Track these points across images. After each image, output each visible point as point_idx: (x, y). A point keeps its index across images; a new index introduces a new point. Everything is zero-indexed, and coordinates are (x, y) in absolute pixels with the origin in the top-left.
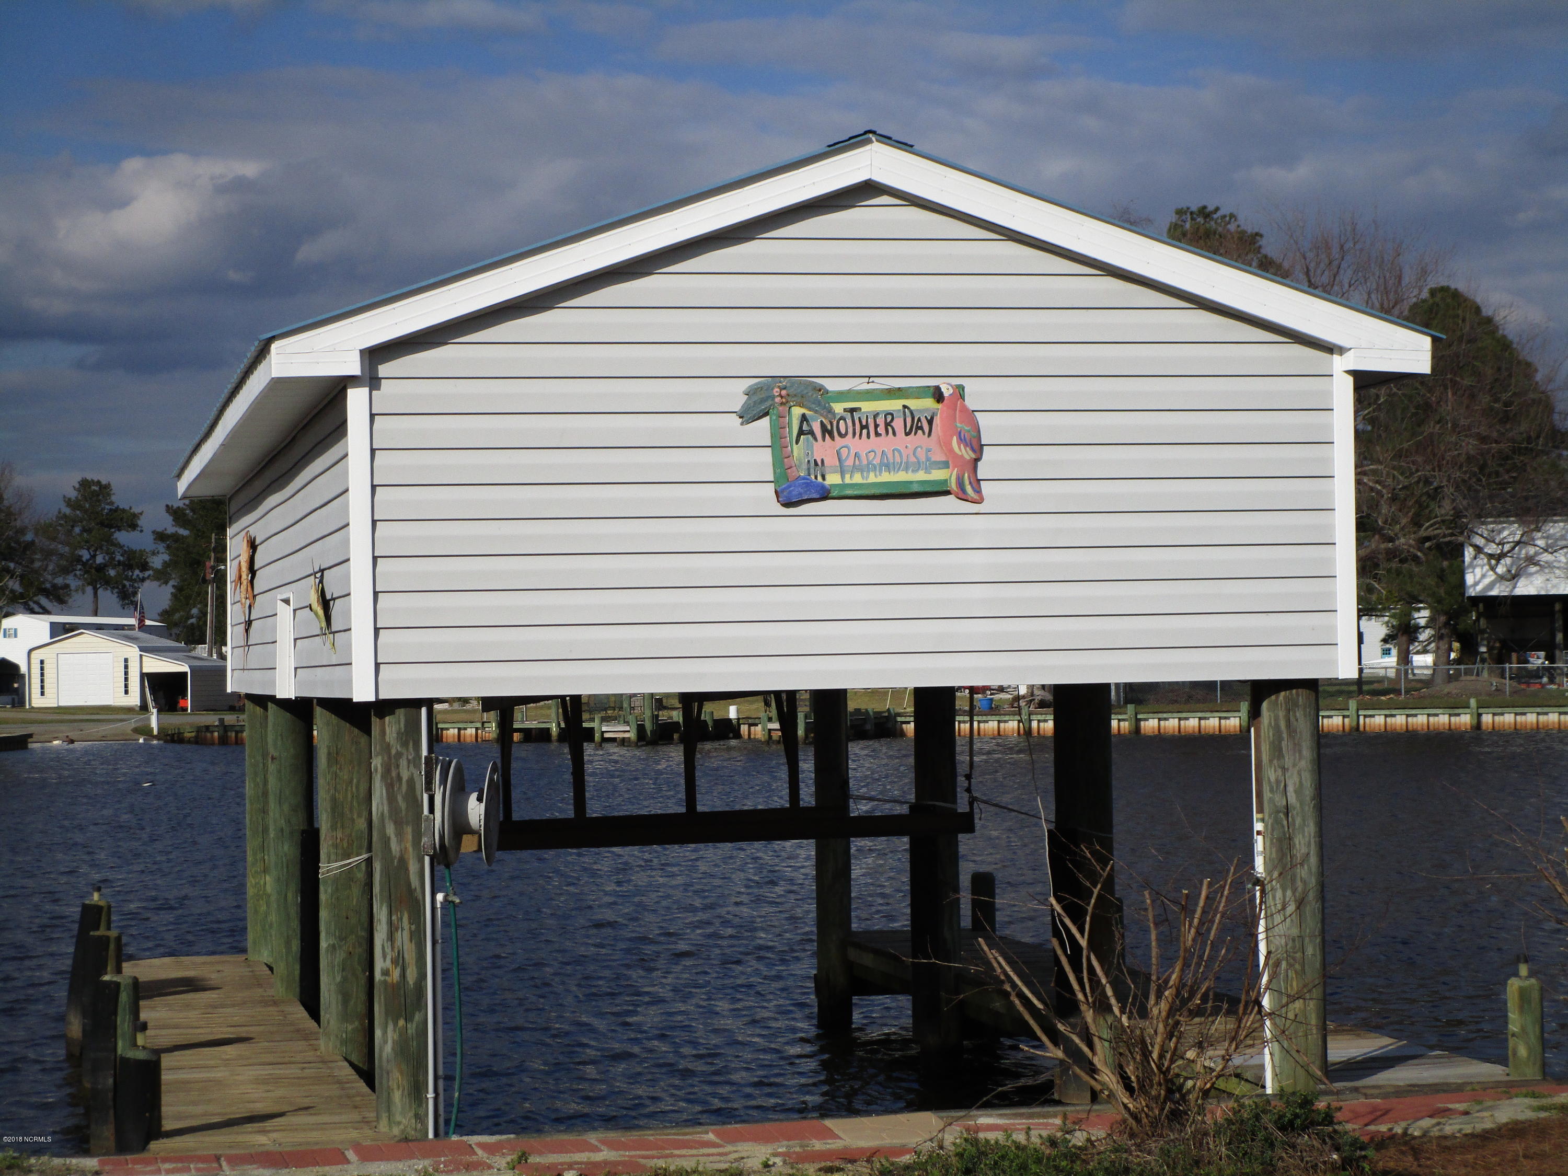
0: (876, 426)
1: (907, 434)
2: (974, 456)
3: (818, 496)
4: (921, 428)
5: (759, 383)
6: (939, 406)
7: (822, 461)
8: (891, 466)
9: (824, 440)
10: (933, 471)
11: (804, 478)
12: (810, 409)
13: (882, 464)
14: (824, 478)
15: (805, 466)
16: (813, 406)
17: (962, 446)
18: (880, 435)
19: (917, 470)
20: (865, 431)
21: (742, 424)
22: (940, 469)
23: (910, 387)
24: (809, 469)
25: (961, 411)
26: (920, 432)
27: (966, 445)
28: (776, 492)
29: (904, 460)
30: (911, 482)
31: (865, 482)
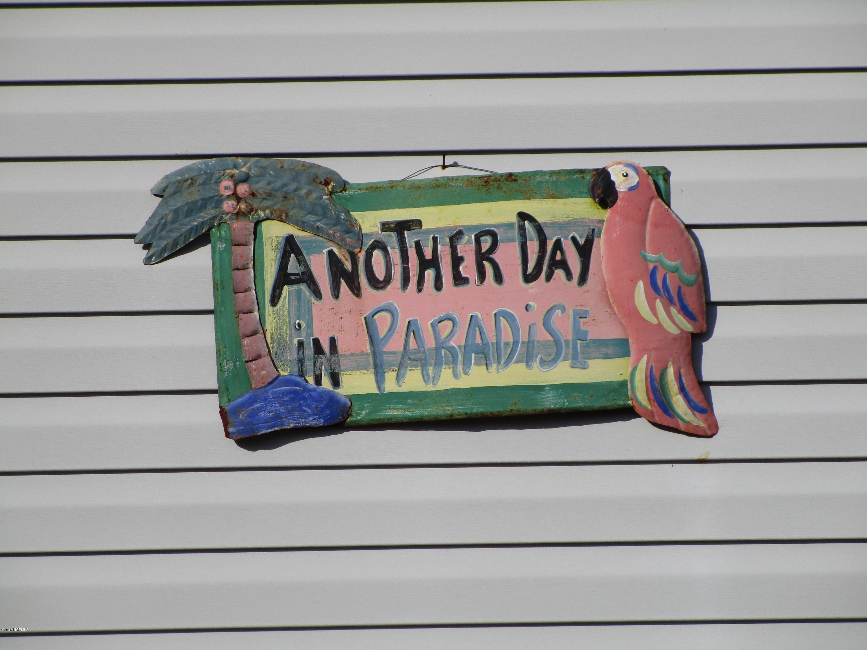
0: (457, 261)
1: (529, 278)
2: (689, 327)
3: (321, 422)
4: (563, 265)
5: (188, 169)
6: (605, 214)
7: (333, 342)
8: (492, 350)
9: (336, 295)
10: (590, 362)
11: (287, 382)
12: (303, 226)
13: (467, 349)
14: (336, 381)
15: (292, 355)
16: (311, 218)
17: (659, 305)
18: (466, 281)
19: (555, 360)
20: (430, 274)
21: (148, 261)
22: (607, 357)
23: (535, 173)
24: (301, 361)
25: (656, 225)
26: (559, 273)
27: (669, 301)
28: (223, 413)
29: (523, 337)
30: (540, 389)
31: (430, 388)
